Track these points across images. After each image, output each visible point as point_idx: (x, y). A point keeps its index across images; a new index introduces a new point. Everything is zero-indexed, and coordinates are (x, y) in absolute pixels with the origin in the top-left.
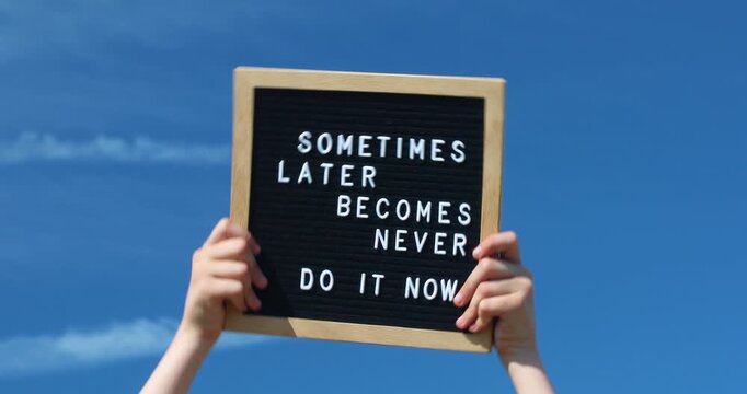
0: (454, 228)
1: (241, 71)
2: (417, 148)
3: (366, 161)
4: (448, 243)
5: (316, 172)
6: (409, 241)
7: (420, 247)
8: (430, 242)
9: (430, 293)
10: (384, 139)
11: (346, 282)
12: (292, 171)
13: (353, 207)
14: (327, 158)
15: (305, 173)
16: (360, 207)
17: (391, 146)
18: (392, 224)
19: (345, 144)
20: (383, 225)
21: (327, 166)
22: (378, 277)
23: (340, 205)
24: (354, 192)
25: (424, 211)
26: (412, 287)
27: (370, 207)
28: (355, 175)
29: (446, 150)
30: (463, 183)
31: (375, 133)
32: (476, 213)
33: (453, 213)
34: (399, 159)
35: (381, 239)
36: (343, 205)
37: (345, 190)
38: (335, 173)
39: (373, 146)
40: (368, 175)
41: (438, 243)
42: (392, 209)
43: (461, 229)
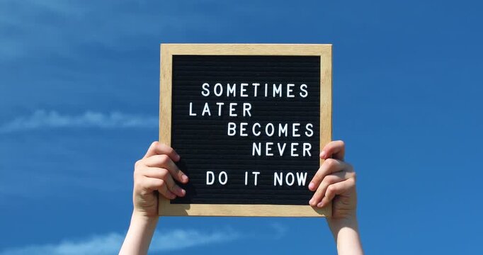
0: (303, 139)
1: (164, 47)
2: (277, 90)
3: (245, 100)
4: (299, 149)
5: (213, 108)
6: (274, 149)
7: (281, 153)
8: (288, 149)
9: (290, 181)
10: (256, 85)
11: (235, 178)
12: (198, 109)
13: (238, 129)
14: (220, 99)
15: (206, 109)
16: (242, 129)
17: (261, 89)
18: (263, 139)
19: (231, 90)
20: (257, 140)
21: (220, 104)
22: (256, 173)
23: (229, 129)
24: (238, 120)
25: (283, 129)
26: (278, 179)
27: (248, 129)
28: (239, 109)
29: (296, 90)
30: (308, 111)
31: (250, 81)
32: (317, 129)
33: (302, 130)
34: (267, 98)
35: (256, 149)
36: (231, 129)
37: (233, 119)
38: (225, 109)
39: (250, 90)
40: (247, 108)
41: (293, 150)
42: (262, 129)
43: (308, 140)
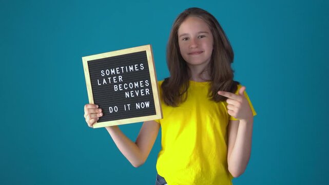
0: (145, 88)
1: (83, 58)
2: (131, 68)
3: (119, 75)
4: (144, 92)
5: (107, 81)
6: (134, 94)
7: (137, 94)
8: (140, 93)
9: (143, 106)
10: (122, 68)
11: (121, 109)
12: (101, 82)
13: (118, 88)
14: (109, 76)
15: (104, 81)
16: (120, 87)
17: (125, 69)
18: (129, 90)
19: (113, 71)
20: (127, 91)
21: (109, 78)
22: (129, 105)
23: (115, 88)
24: (118, 84)
25: (136, 85)
26: (138, 106)
27: (122, 87)
28: (117, 79)
29: (139, 67)
30: (145, 75)
31: (120, 67)
32: (150, 82)
33: (144, 83)
34: (128, 72)
35: (127, 95)
36: (116, 88)
37: (115, 84)
38: (112, 80)
39: (120, 70)
40: (120, 78)
41: (142, 93)
42: (128, 86)
43: (147, 87)
